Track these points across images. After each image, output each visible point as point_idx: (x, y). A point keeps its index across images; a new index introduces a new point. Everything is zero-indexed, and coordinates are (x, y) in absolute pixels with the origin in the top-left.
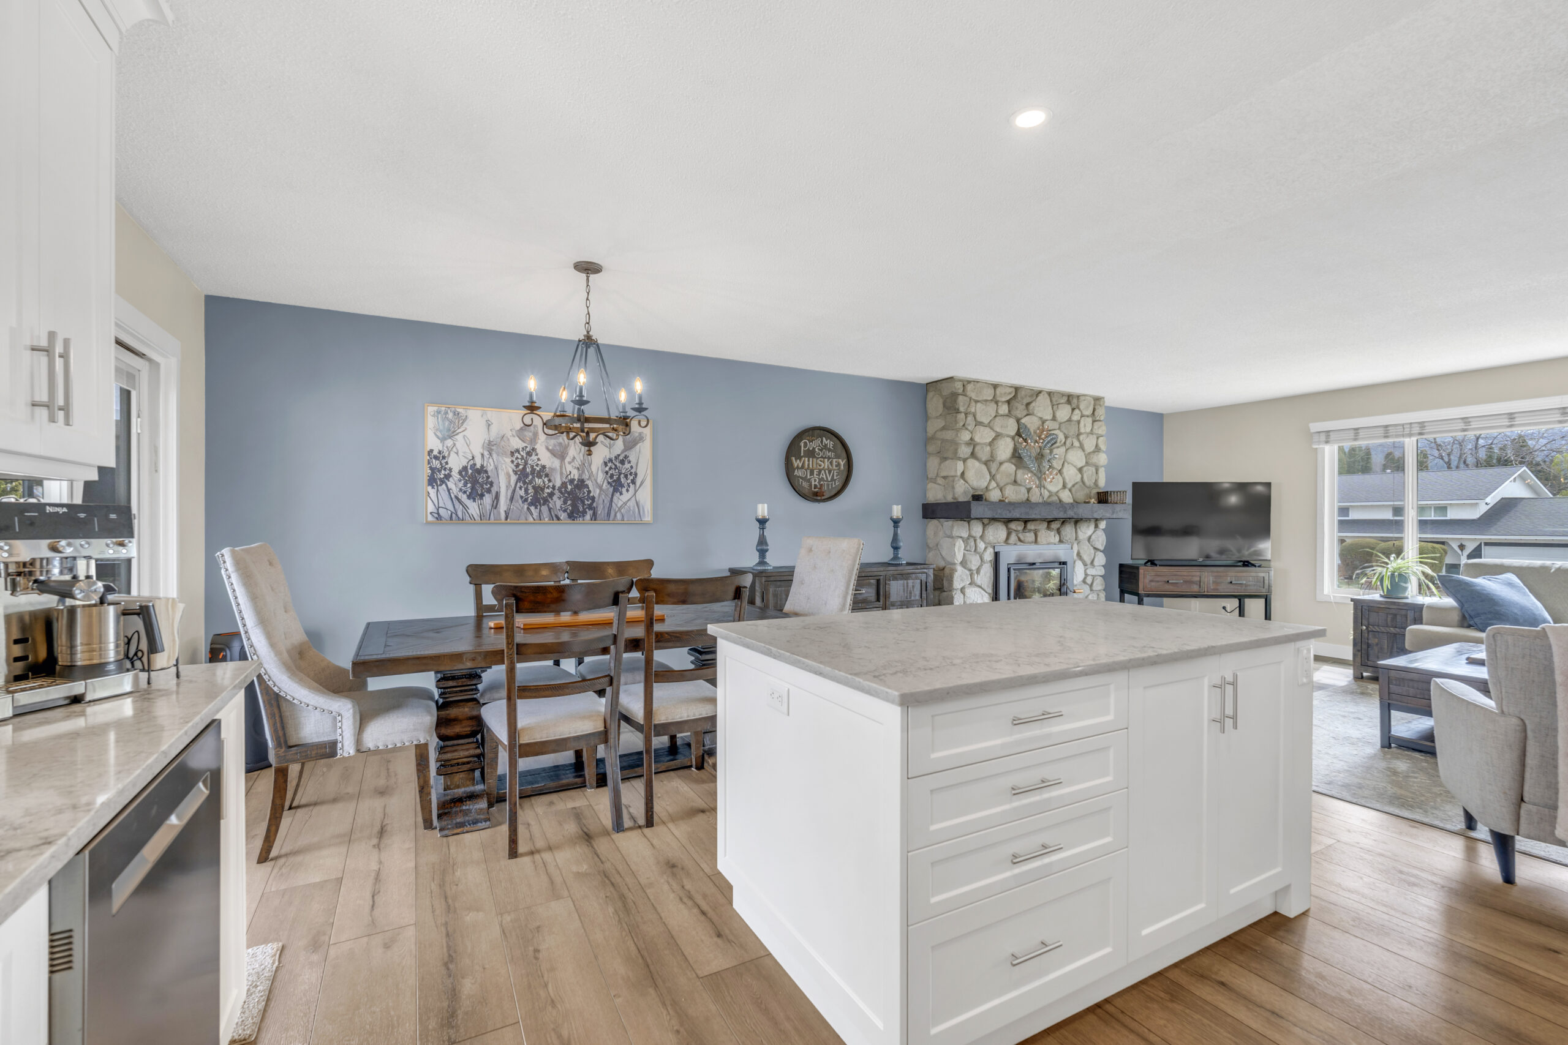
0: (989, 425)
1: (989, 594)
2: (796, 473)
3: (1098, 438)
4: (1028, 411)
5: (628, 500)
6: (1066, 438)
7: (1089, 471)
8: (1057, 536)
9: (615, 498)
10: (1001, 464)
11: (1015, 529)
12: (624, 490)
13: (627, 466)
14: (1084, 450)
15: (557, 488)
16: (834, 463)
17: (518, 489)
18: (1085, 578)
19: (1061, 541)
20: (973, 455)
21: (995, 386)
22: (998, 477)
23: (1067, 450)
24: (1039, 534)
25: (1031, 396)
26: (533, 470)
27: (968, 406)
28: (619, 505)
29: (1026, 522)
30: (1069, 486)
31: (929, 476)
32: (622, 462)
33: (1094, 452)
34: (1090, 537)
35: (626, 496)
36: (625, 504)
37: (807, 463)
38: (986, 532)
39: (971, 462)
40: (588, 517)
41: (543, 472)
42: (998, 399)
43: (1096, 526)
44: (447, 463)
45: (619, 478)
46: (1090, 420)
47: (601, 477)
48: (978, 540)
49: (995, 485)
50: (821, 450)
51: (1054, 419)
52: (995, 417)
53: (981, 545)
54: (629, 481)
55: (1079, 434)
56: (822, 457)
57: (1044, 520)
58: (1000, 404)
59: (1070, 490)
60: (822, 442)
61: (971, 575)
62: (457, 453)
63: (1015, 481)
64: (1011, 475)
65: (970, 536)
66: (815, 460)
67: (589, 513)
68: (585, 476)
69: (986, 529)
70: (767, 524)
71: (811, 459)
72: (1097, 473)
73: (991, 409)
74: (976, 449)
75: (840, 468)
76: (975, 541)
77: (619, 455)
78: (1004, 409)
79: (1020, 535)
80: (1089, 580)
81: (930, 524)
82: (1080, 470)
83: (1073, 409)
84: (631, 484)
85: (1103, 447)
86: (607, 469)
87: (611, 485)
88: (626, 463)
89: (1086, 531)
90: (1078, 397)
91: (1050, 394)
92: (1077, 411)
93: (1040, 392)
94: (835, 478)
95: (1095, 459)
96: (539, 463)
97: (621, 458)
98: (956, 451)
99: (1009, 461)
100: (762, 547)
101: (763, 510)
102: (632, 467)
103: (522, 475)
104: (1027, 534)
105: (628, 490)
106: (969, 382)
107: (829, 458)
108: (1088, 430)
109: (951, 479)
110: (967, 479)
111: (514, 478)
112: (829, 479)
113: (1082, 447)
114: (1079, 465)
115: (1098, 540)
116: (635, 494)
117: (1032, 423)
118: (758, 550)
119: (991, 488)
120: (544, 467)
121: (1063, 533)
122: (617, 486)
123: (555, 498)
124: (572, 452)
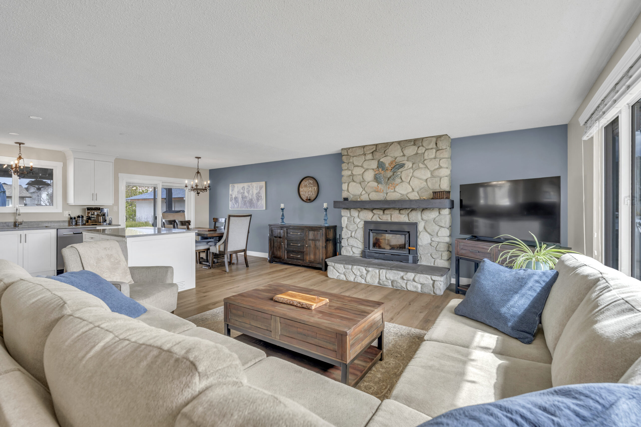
0: (362, 166)
1: (361, 243)
2: (301, 193)
3: (440, 160)
4: (385, 154)
6: (413, 164)
7: (433, 180)
8: (406, 217)
9: (258, 203)
10: (368, 183)
11: (377, 213)
13: (260, 194)
14: (428, 169)
15: (248, 201)
16: (313, 188)
17: (242, 201)
18: (431, 243)
19: (409, 220)
20: (353, 180)
21: (364, 147)
22: (366, 189)
23: (413, 170)
24: (392, 216)
25: (386, 147)
27: (350, 160)
28: (258, 205)
29: (384, 210)
30: (416, 190)
32: (259, 194)
33: (437, 169)
34: (434, 219)
35: (260, 202)
36: (260, 204)
37: (304, 189)
38: (360, 214)
39: (352, 184)
41: (246, 197)
42: (365, 153)
43: (440, 213)
44: (233, 196)
46: (434, 151)
47: (255, 198)
48: (356, 218)
49: (365, 193)
50: (309, 184)
51: (404, 155)
52: (365, 161)
53: (357, 220)
54: (260, 198)
55: (424, 161)
58: (367, 155)
59: (417, 192)
60: (309, 181)
61: (351, 233)
62: (234, 194)
63: (377, 190)
64: (373, 187)
65: (351, 216)
66: (307, 188)
67: (253, 207)
68: (253, 198)
69: (360, 212)
72: (440, 181)
73: (362, 158)
74: (354, 178)
75: (315, 190)
76: (354, 218)
78: (369, 157)
79: (380, 216)
82: (426, 180)
83: (418, 147)
86: (256, 196)
89: (429, 215)
90: (423, 139)
91: (399, 143)
92: (421, 148)
93: (393, 143)
94: (313, 194)
95: (436, 173)
97: (259, 192)
98: (343, 180)
99: (373, 181)
101: (282, 206)
103: (242, 198)
104: (385, 216)
106: (349, 148)
107: (311, 187)
108: (432, 157)
110: (349, 191)
111: (241, 199)
113: (426, 167)
114: (425, 178)
115: (441, 221)
117: (386, 161)
118: (281, 218)
119: (362, 194)
120: (246, 196)
121: (411, 216)
122: (258, 200)
123: (248, 203)
124: (250, 192)
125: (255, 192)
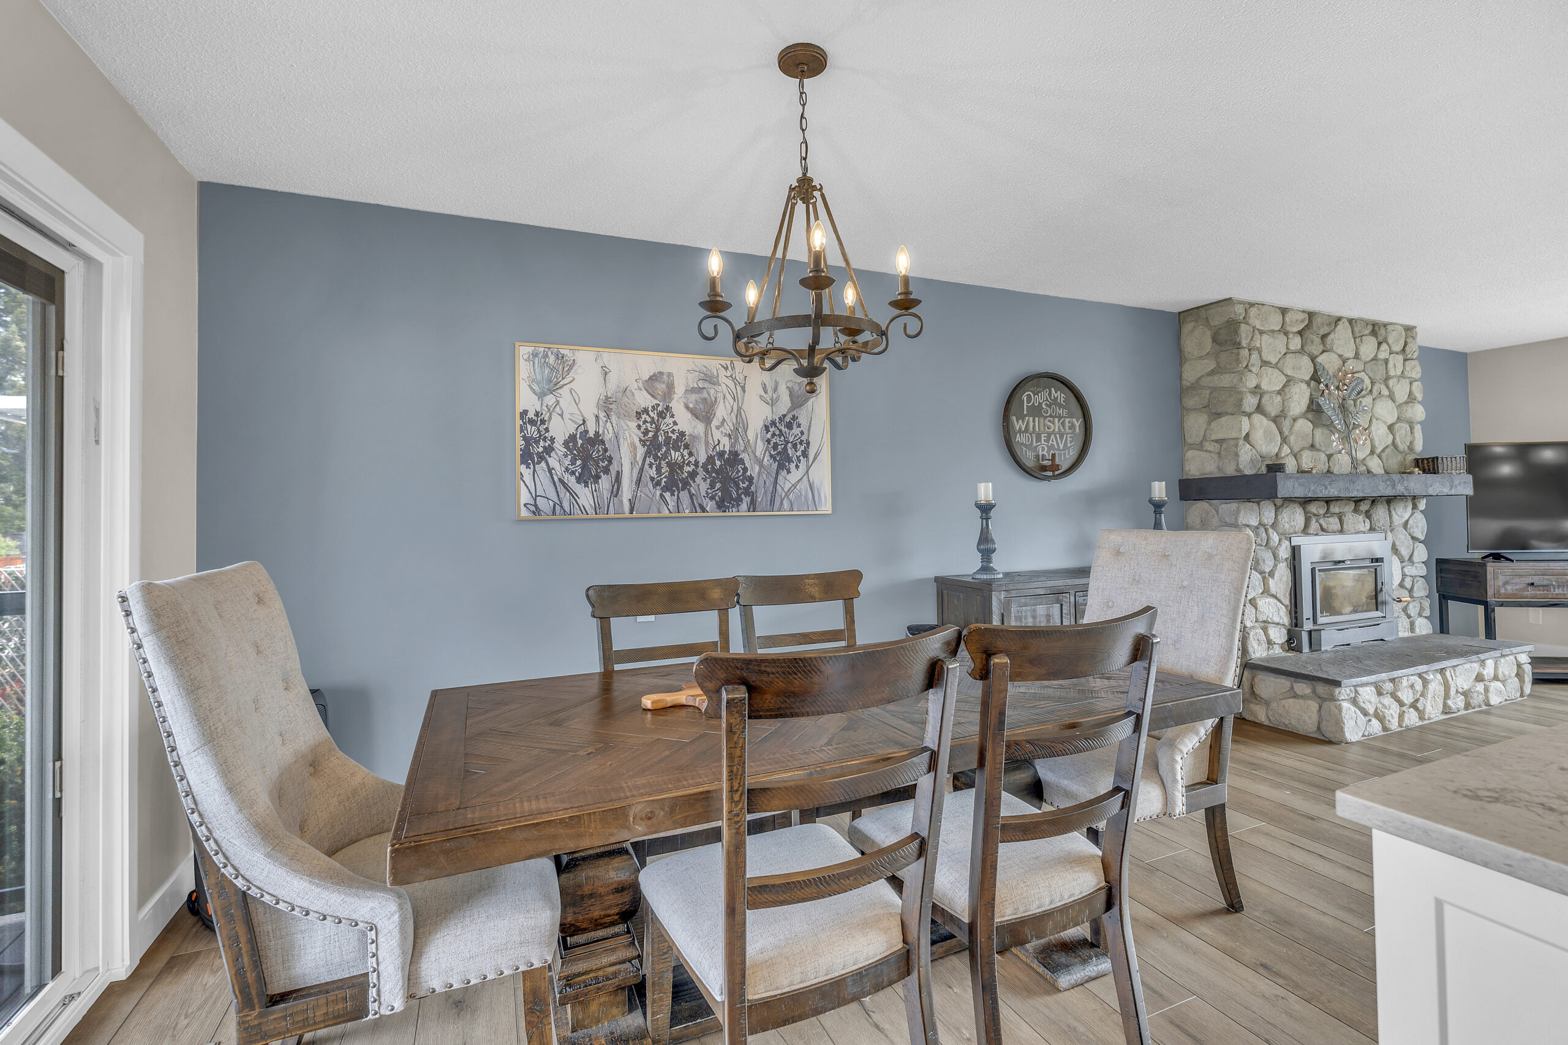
0: (1278, 366)
1: (1286, 606)
2: (1018, 438)
3: (1411, 384)
4: (1324, 346)
5: (798, 481)
6: (1373, 383)
7: (1402, 429)
8: (1367, 521)
9: (780, 477)
10: (1295, 420)
11: (1316, 512)
12: (792, 466)
13: (796, 431)
14: (1393, 401)
15: (701, 464)
16: (1067, 425)
17: (646, 466)
18: (1403, 580)
19: (1372, 529)
20: (1259, 409)
21: (1284, 311)
22: (1292, 438)
23: (1374, 400)
24: (1345, 519)
25: (1329, 325)
26: (668, 438)
27: (1252, 339)
28: (786, 489)
29: (1328, 501)
30: (1378, 451)
31: (1189, 441)
32: (789, 426)
33: (1406, 403)
34: (1407, 522)
35: (795, 475)
36: (794, 486)
37: (1031, 424)
38: (1279, 517)
39: (1257, 418)
40: (744, 506)
41: (681, 441)
42: (1288, 328)
43: (1415, 507)
44: (547, 430)
45: (785, 449)
46: (1401, 358)
47: (760, 448)
48: (1270, 530)
49: (1289, 451)
50: (1049, 406)
51: (1357, 356)
52: (1285, 354)
53: (1275, 537)
54: (799, 453)
55: (1387, 378)
56: (1051, 416)
57: (1349, 499)
58: (1291, 336)
59: (1379, 457)
60: (1050, 394)
61: (1264, 578)
62: (561, 415)
63: (1312, 446)
64: (1307, 436)
65: (1260, 524)
66: (1042, 420)
67: (746, 500)
68: (740, 447)
69: (1279, 513)
70: (993, 513)
71: (1037, 419)
72: (1412, 433)
73: (1280, 342)
74: (1263, 401)
75: (1074, 431)
76: (1266, 530)
77: (784, 416)
78: (1296, 343)
79: (1321, 521)
80: (1408, 583)
81: (1193, 508)
82: (1391, 428)
83: (1380, 344)
84: (801, 458)
85: (1419, 396)
86: (769, 434)
87: (775, 460)
88: (795, 426)
89: (1402, 513)
90: (1385, 325)
91: (1351, 321)
92: (1384, 346)
93: (1339, 319)
94: (1069, 445)
95: (1408, 413)
96: (675, 428)
97: (788, 419)
98: (1239, 403)
99: (1304, 415)
100: (986, 546)
101: (985, 492)
102: (802, 433)
103: (652, 446)
104: (1331, 519)
105: (797, 467)
106: (1252, 305)
107: (1060, 417)
108: (1399, 373)
109: (1232, 443)
110: (1253, 442)
111: (641, 451)
112: (1061, 447)
113: (1392, 397)
114: (1390, 421)
115: (1417, 526)
116: (807, 472)
117: (1330, 362)
118: (981, 550)
119: (1284, 454)
120: (682, 434)
121: (1375, 517)
122: (783, 461)
123: (698, 479)
124: (721, 412)
125: (758, 414)
